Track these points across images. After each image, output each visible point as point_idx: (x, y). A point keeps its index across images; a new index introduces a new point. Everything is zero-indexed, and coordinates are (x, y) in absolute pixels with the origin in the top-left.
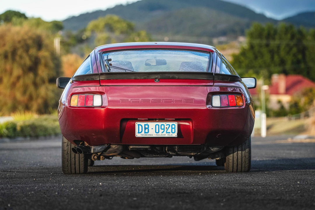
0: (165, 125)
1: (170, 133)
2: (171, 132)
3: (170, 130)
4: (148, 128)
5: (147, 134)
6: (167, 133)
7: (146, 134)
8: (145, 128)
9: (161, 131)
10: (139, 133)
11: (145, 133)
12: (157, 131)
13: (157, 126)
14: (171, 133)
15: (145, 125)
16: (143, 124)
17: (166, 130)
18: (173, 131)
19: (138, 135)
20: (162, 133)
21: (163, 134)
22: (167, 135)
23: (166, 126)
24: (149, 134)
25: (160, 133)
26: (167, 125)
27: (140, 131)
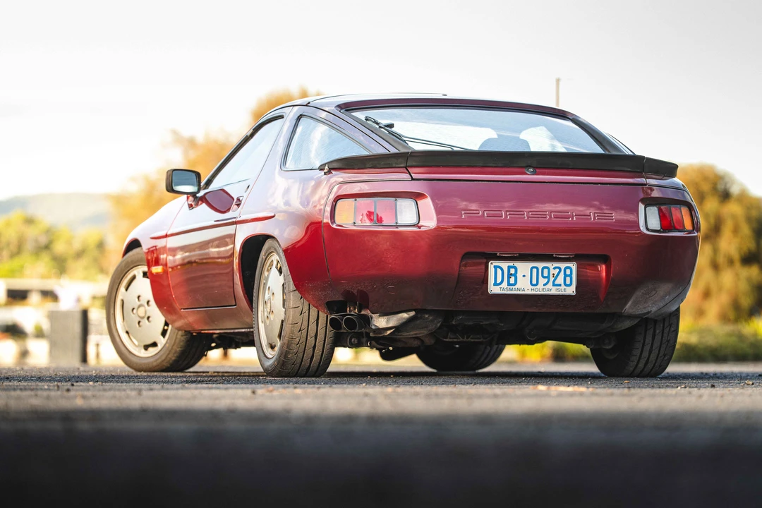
0: (551, 268)
2: (562, 282)
3: (560, 280)
4: (515, 275)
5: (514, 287)
6: (554, 285)
7: (511, 287)
9: (542, 281)
10: (496, 284)
11: (509, 284)
12: (534, 282)
13: (535, 270)
14: (563, 287)
15: (509, 268)
16: (505, 265)
17: (552, 278)
18: (568, 282)
19: (493, 289)
20: (544, 285)
21: (547, 287)
22: (554, 292)
23: (552, 271)
24: (516, 287)
25: (540, 286)
26: (554, 268)
27: (499, 282)
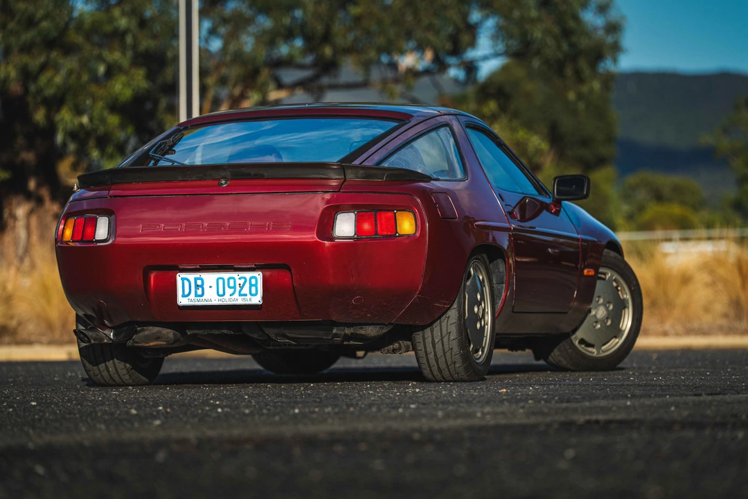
0: (237, 278)
1: (246, 295)
2: (248, 293)
3: (246, 290)
4: (202, 286)
5: (201, 298)
6: (240, 295)
7: (199, 298)
8: (197, 286)
9: (229, 291)
10: (184, 296)
11: (196, 295)
12: (221, 292)
13: (221, 281)
14: (249, 296)
15: (196, 279)
16: (191, 276)
17: (238, 289)
18: (253, 291)
19: (182, 301)
20: (231, 295)
21: (233, 297)
22: (240, 301)
23: (238, 282)
24: (203, 298)
25: (227, 296)
26: (240, 279)
27: (187, 292)
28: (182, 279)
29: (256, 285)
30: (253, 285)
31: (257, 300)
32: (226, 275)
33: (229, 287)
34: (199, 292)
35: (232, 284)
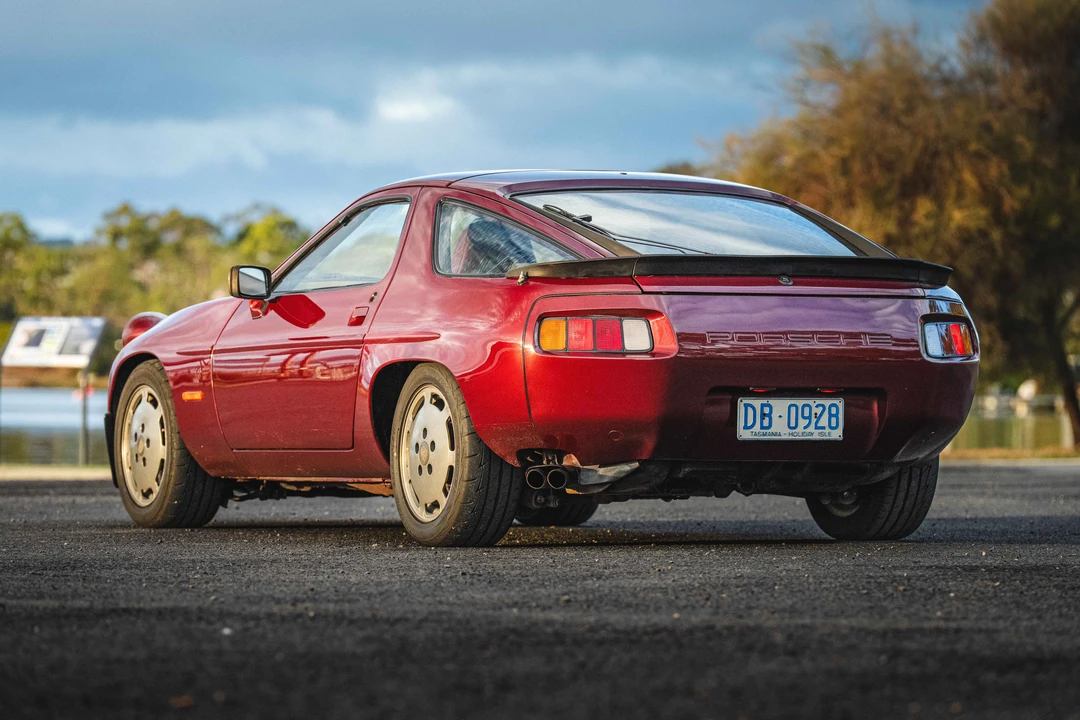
0: (813, 405)
1: (824, 428)
2: (826, 424)
3: (824, 421)
4: (769, 415)
5: (767, 431)
6: (817, 428)
7: (765, 431)
8: (763, 415)
9: (803, 423)
10: (746, 427)
11: (762, 427)
12: (793, 424)
13: (793, 409)
14: (827, 430)
15: (763, 406)
16: (757, 403)
17: (814, 420)
18: (834, 424)
19: (743, 434)
20: (805, 428)
21: (807, 430)
22: (816, 436)
23: (814, 410)
24: (769, 431)
25: (800, 429)
26: (817, 406)
27: (750, 424)
28: (745, 405)
29: (836, 416)
30: (833, 416)
31: (837, 434)
32: (800, 402)
33: (804, 417)
34: (766, 423)
35: (807, 414)
